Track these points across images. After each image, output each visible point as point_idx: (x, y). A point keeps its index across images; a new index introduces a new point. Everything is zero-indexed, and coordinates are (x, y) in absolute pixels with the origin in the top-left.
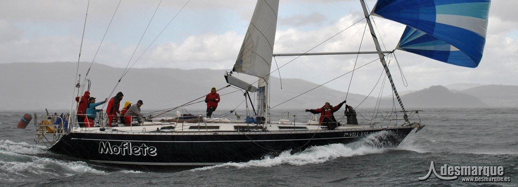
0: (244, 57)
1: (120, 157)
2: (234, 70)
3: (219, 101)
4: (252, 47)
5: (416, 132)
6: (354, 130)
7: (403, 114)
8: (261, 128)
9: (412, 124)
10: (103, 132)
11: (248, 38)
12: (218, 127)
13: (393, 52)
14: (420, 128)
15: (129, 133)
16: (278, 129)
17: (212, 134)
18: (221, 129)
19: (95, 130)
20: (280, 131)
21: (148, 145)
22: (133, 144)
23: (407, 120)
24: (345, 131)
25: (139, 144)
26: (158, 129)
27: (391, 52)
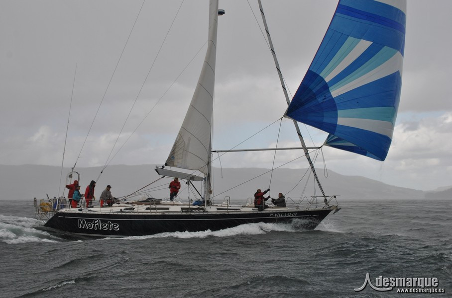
0: (176, 154)
1: (93, 231)
2: (166, 164)
3: (179, 188)
4: (184, 146)
5: (334, 213)
6: (279, 211)
7: (324, 198)
8: (202, 209)
9: (331, 207)
10: (81, 212)
11: (179, 139)
12: (168, 209)
13: (321, 148)
14: (337, 210)
15: (99, 213)
16: (216, 210)
17: (161, 214)
18: (170, 210)
19: (75, 210)
20: (218, 212)
21: (113, 222)
22: (102, 221)
23: (326, 204)
24: (271, 212)
25: (106, 221)
26: (121, 210)
27: (319, 148)
